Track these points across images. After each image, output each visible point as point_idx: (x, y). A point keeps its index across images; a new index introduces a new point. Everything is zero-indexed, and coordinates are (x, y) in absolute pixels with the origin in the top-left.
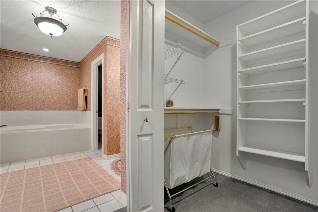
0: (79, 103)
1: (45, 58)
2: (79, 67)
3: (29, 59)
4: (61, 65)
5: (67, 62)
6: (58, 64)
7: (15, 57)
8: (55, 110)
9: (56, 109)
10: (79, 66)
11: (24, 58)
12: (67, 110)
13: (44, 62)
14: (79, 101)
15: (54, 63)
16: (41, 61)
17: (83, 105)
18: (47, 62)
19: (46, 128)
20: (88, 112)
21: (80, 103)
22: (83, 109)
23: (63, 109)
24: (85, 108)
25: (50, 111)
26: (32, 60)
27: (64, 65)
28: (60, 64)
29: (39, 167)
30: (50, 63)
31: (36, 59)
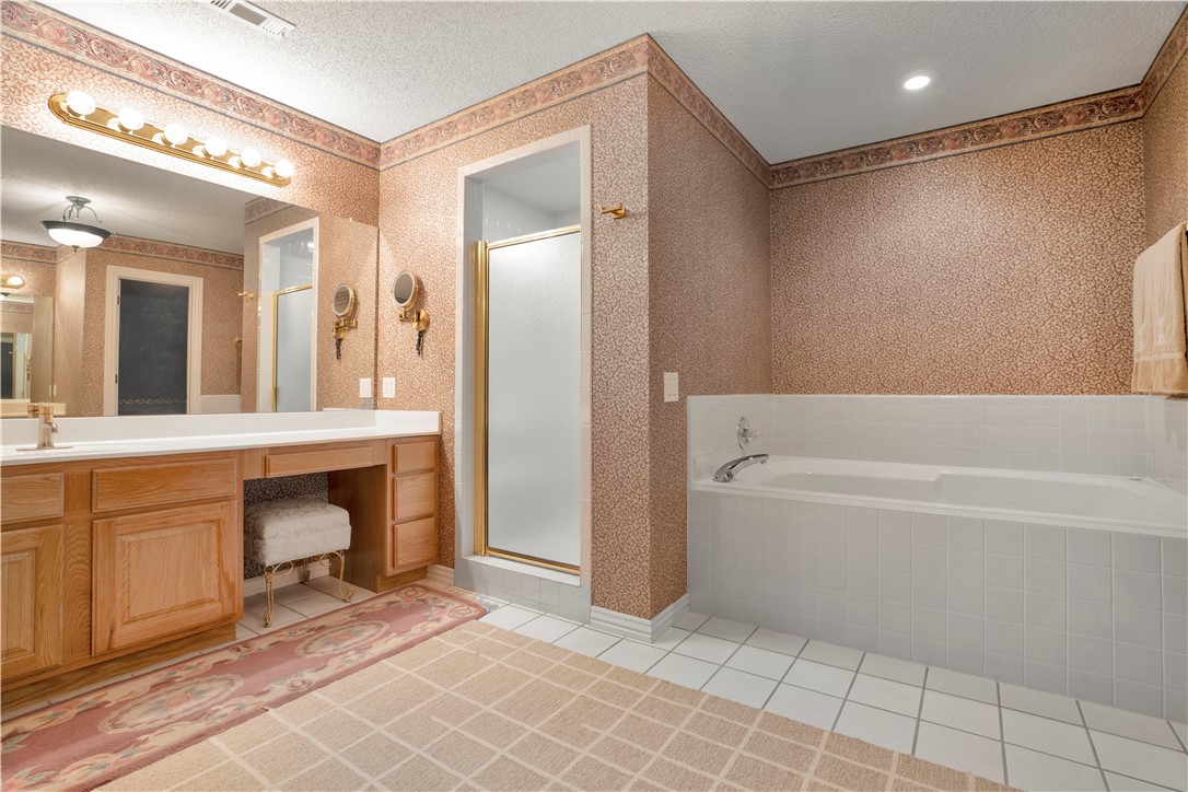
0: (1139, 345)
1: (930, 140)
3: (865, 168)
4: (1012, 144)
5: (1050, 116)
6: (997, 143)
7: (819, 177)
8: (986, 391)
9: (990, 388)
11: (847, 172)
12: (1059, 390)
13: (926, 157)
14: (1139, 331)
15: (976, 148)
16: (913, 160)
17: (1177, 356)
18: (941, 154)
21: (1151, 339)
22: (1176, 387)
23: (1036, 387)
25: (961, 396)
26: (875, 167)
27: (1029, 136)
28: (1005, 141)
29: (826, 735)
30: (958, 151)
31: (891, 159)
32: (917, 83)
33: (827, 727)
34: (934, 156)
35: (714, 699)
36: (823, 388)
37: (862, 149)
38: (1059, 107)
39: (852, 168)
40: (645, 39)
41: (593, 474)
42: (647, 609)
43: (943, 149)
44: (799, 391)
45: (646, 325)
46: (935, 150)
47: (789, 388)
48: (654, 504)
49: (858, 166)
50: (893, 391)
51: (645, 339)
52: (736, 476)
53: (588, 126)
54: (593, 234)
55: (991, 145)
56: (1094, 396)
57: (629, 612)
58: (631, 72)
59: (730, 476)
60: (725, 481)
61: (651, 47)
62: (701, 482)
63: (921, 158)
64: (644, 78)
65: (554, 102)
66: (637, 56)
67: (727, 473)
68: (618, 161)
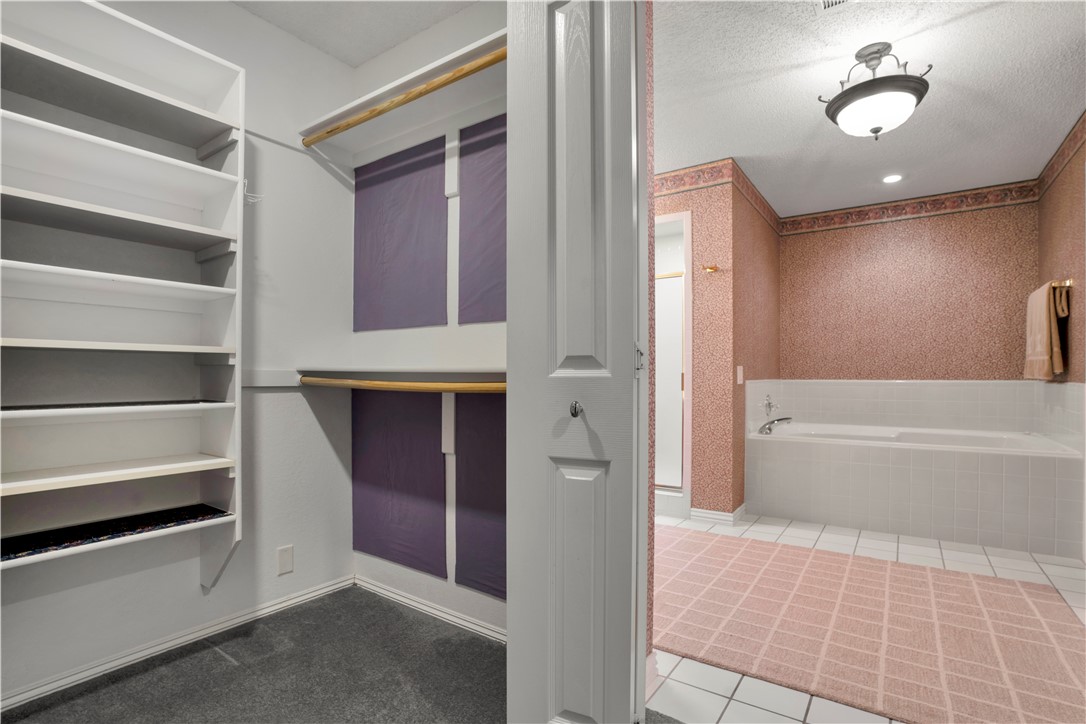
0: (1029, 350)
1: (895, 207)
2: (1036, 198)
3: (850, 224)
4: (953, 213)
5: (978, 196)
6: (943, 212)
7: (816, 229)
8: (931, 378)
9: (934, 376)
10: (1034, 195)
11: (837, 226)
12: (980, 377)
13: (894, 219)
14: (1029, 341)
15: (928, 214)
16: (884, 220)
17: (1046, 358)
18: (904, 217)
19: (899, 439)
20: (1070, 387)
21: (1034, 348)
22: (1047, 375)
23: (964, 375)
24: (1058, 370)
25: (915, 381)
26: (858, 224)
27: (964, 208)
28: (948, 211)
29: (851, 557)
30: (915, 216)
31: (869, 219)
32: (892, 179)
33: (851, 552)
34: (899, 218)
35: (784, 546)
36: (816, 374)
37: (848, 211)
38: (985, 190)
39: (841, 223)
40: (730, 161)
41: (693, 427)
42: (730, 507)
43: (906, 213)
44: (800, 378)
45: (731, 338)
46: (900, 214)
47: (792, 376)
48: (734, 445)
49: (845, 222)
50: (867, 378)
51: (730, 346)
52: (773, 431)
53: (690, 212)
54: (693, 280)
55: (938, 213)
56: (1002, 382)
57: (718, 510)
58: (720, 181)
59: (770, 429)
60: (767, 433)
61: (733, 166)
62: (752, 433)
63: (890, 219)
64: (730, 185)
65: (663, 193)
66: (725, 171)
67: (767, 429)
68: (711, 236)
